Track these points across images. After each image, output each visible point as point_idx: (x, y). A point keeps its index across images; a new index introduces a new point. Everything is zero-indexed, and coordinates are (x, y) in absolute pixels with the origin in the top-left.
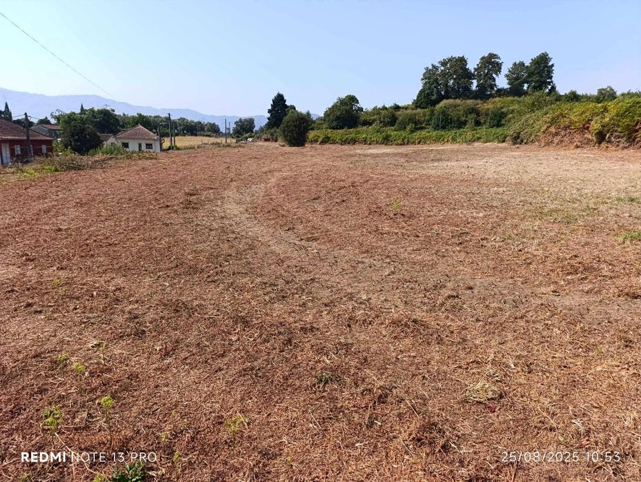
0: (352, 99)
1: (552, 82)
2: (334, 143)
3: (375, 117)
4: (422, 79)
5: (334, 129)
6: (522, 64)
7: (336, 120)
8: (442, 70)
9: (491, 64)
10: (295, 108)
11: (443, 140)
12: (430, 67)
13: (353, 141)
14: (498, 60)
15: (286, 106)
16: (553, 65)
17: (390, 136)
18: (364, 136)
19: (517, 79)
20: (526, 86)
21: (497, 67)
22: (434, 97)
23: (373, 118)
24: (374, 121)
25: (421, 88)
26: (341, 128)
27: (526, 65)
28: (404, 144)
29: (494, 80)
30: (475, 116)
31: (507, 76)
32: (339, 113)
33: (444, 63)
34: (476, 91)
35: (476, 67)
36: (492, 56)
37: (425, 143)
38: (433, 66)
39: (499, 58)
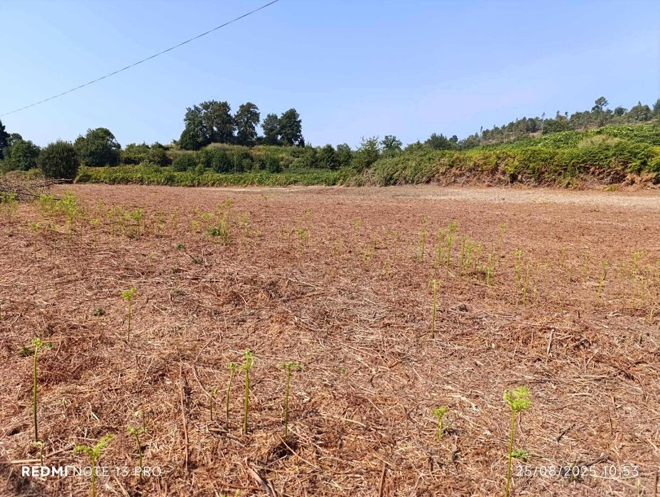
0: (106, 134)
1: (301, 136)
2: (98, 182)
3: (142, 155)
4: (185, 120)
5: (90, 166)
6: (275, 117)
7: (90, 156)
8: (205, 113)
9: (249, 112)
10: (20, 138)
11: (244, 182)
12: (193, 109)
13: (126, 181)
14: (256, 110)
15: (7, 135)
16: (300, 121)
17: (174, 177)
18: (139, 175)
19: (272, 130)
20: (279, 137)
21: (256, 117)
22: (200, 140)
23: (140, 156)
24: (141, 159)
25: (185, 129)
26: (102, 165)
27: (279, 118)
28: (194, 186)
29: (254, 128)
30: (250, 161)
31: (263, 126)
32: (93, 148)
33: (206, 106)
34: (238, 137)
35: (236, 114)
36: (250, 105)
37: (220, 185)
38: (196, 108)
39: (257, 108)
